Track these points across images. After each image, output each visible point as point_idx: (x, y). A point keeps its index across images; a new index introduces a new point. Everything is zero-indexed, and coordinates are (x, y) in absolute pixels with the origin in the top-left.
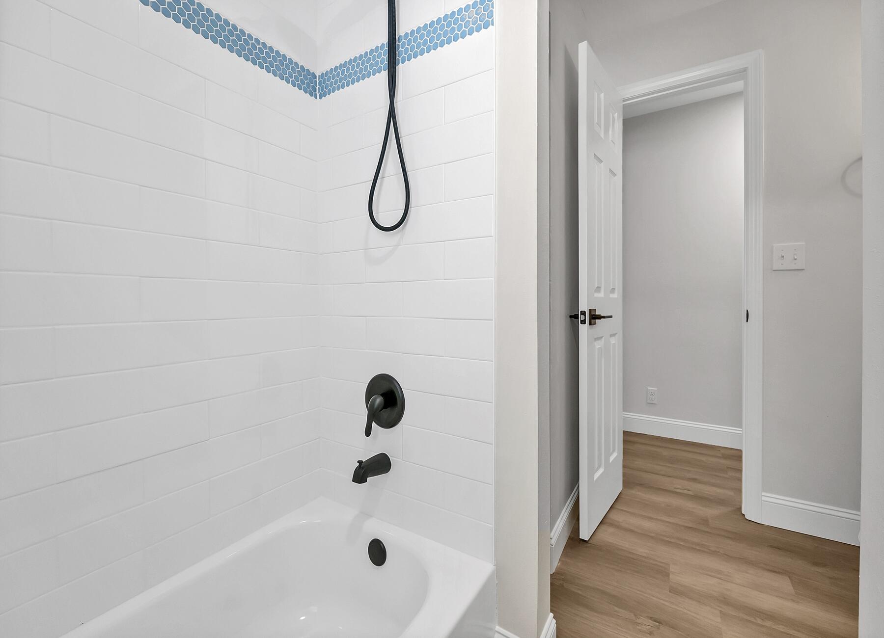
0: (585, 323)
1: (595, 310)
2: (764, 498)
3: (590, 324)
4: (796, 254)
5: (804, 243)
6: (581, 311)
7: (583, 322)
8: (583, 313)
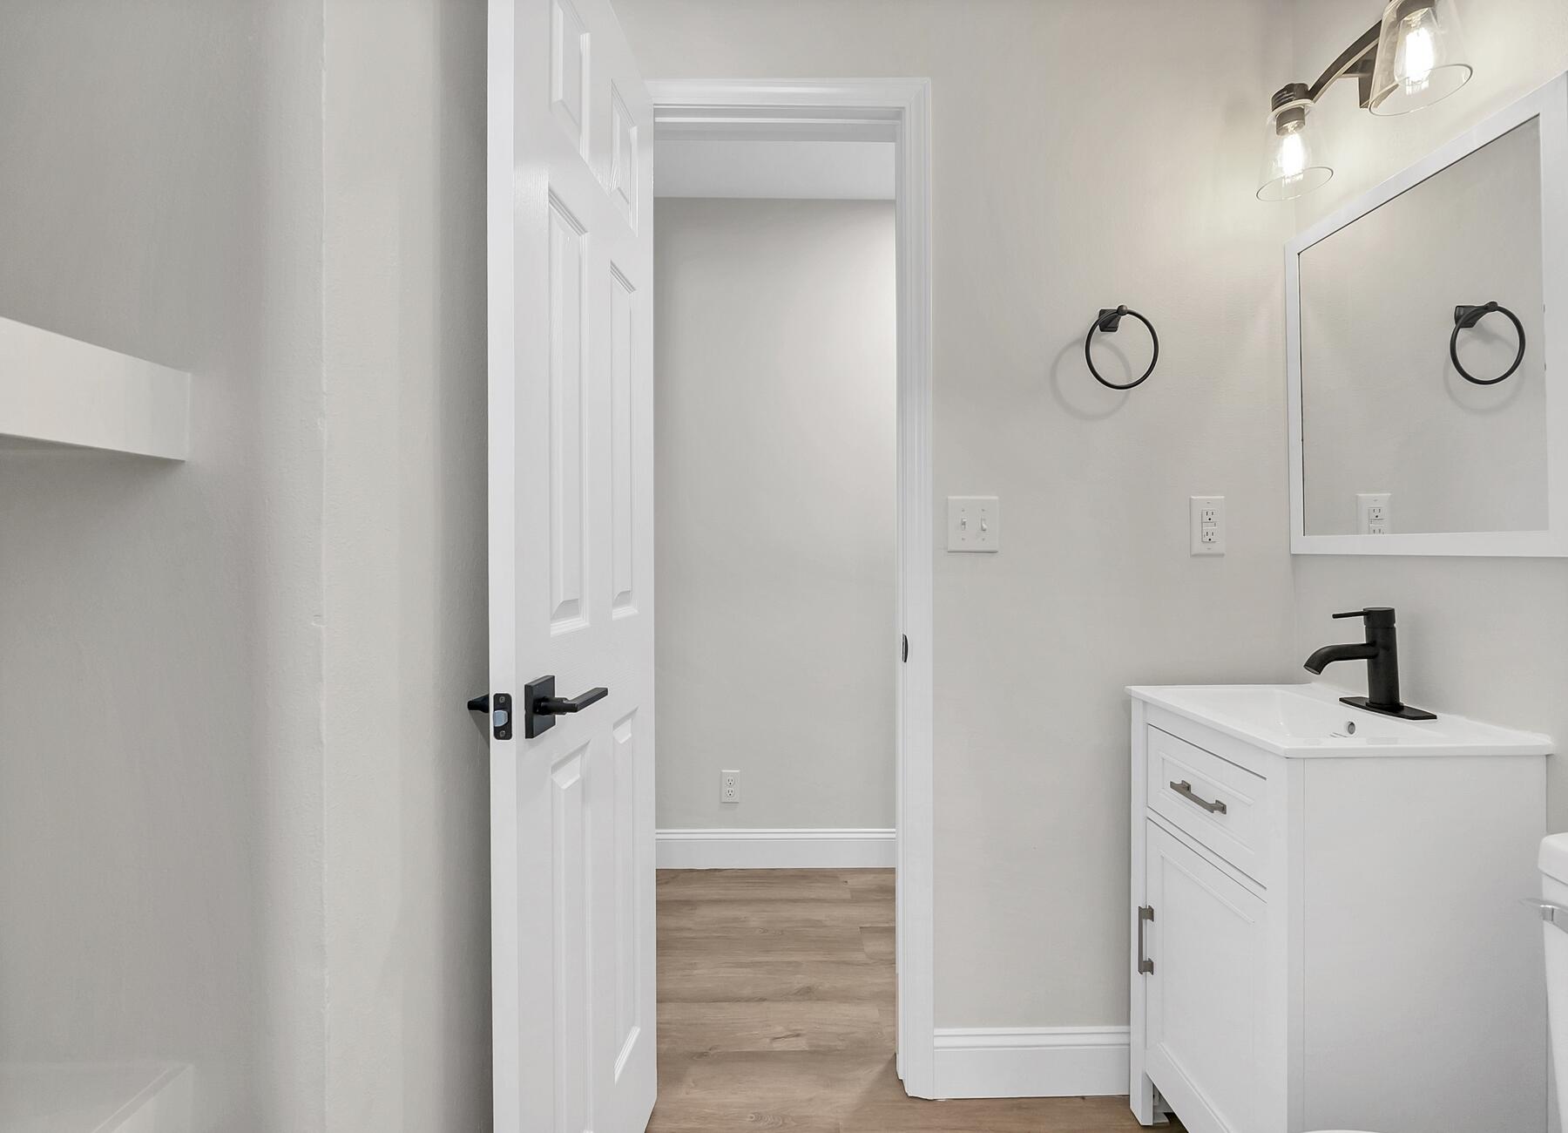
0: (508, 736)
1: (551, 681)
2: (938, 1042)
3: (530, 733)
4: (984, 520)
5: (996, 498)
6: (497, 696)
7: (504, 732)
8: (502, 700)
